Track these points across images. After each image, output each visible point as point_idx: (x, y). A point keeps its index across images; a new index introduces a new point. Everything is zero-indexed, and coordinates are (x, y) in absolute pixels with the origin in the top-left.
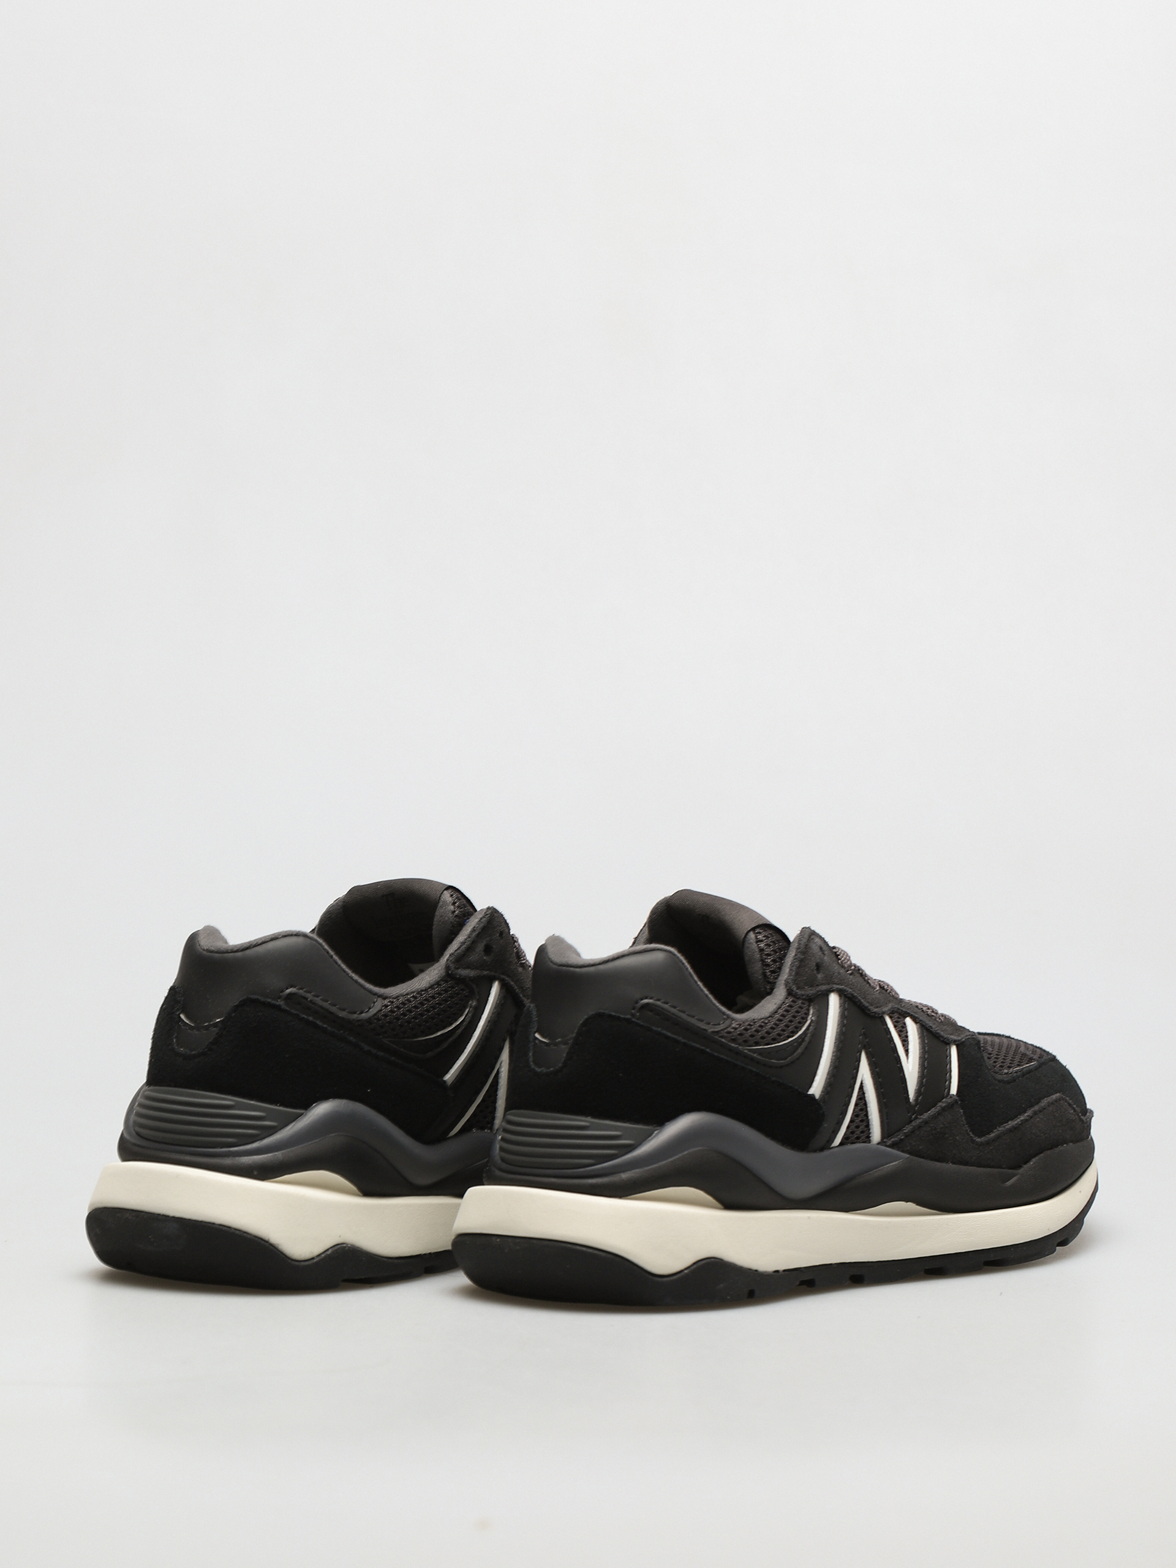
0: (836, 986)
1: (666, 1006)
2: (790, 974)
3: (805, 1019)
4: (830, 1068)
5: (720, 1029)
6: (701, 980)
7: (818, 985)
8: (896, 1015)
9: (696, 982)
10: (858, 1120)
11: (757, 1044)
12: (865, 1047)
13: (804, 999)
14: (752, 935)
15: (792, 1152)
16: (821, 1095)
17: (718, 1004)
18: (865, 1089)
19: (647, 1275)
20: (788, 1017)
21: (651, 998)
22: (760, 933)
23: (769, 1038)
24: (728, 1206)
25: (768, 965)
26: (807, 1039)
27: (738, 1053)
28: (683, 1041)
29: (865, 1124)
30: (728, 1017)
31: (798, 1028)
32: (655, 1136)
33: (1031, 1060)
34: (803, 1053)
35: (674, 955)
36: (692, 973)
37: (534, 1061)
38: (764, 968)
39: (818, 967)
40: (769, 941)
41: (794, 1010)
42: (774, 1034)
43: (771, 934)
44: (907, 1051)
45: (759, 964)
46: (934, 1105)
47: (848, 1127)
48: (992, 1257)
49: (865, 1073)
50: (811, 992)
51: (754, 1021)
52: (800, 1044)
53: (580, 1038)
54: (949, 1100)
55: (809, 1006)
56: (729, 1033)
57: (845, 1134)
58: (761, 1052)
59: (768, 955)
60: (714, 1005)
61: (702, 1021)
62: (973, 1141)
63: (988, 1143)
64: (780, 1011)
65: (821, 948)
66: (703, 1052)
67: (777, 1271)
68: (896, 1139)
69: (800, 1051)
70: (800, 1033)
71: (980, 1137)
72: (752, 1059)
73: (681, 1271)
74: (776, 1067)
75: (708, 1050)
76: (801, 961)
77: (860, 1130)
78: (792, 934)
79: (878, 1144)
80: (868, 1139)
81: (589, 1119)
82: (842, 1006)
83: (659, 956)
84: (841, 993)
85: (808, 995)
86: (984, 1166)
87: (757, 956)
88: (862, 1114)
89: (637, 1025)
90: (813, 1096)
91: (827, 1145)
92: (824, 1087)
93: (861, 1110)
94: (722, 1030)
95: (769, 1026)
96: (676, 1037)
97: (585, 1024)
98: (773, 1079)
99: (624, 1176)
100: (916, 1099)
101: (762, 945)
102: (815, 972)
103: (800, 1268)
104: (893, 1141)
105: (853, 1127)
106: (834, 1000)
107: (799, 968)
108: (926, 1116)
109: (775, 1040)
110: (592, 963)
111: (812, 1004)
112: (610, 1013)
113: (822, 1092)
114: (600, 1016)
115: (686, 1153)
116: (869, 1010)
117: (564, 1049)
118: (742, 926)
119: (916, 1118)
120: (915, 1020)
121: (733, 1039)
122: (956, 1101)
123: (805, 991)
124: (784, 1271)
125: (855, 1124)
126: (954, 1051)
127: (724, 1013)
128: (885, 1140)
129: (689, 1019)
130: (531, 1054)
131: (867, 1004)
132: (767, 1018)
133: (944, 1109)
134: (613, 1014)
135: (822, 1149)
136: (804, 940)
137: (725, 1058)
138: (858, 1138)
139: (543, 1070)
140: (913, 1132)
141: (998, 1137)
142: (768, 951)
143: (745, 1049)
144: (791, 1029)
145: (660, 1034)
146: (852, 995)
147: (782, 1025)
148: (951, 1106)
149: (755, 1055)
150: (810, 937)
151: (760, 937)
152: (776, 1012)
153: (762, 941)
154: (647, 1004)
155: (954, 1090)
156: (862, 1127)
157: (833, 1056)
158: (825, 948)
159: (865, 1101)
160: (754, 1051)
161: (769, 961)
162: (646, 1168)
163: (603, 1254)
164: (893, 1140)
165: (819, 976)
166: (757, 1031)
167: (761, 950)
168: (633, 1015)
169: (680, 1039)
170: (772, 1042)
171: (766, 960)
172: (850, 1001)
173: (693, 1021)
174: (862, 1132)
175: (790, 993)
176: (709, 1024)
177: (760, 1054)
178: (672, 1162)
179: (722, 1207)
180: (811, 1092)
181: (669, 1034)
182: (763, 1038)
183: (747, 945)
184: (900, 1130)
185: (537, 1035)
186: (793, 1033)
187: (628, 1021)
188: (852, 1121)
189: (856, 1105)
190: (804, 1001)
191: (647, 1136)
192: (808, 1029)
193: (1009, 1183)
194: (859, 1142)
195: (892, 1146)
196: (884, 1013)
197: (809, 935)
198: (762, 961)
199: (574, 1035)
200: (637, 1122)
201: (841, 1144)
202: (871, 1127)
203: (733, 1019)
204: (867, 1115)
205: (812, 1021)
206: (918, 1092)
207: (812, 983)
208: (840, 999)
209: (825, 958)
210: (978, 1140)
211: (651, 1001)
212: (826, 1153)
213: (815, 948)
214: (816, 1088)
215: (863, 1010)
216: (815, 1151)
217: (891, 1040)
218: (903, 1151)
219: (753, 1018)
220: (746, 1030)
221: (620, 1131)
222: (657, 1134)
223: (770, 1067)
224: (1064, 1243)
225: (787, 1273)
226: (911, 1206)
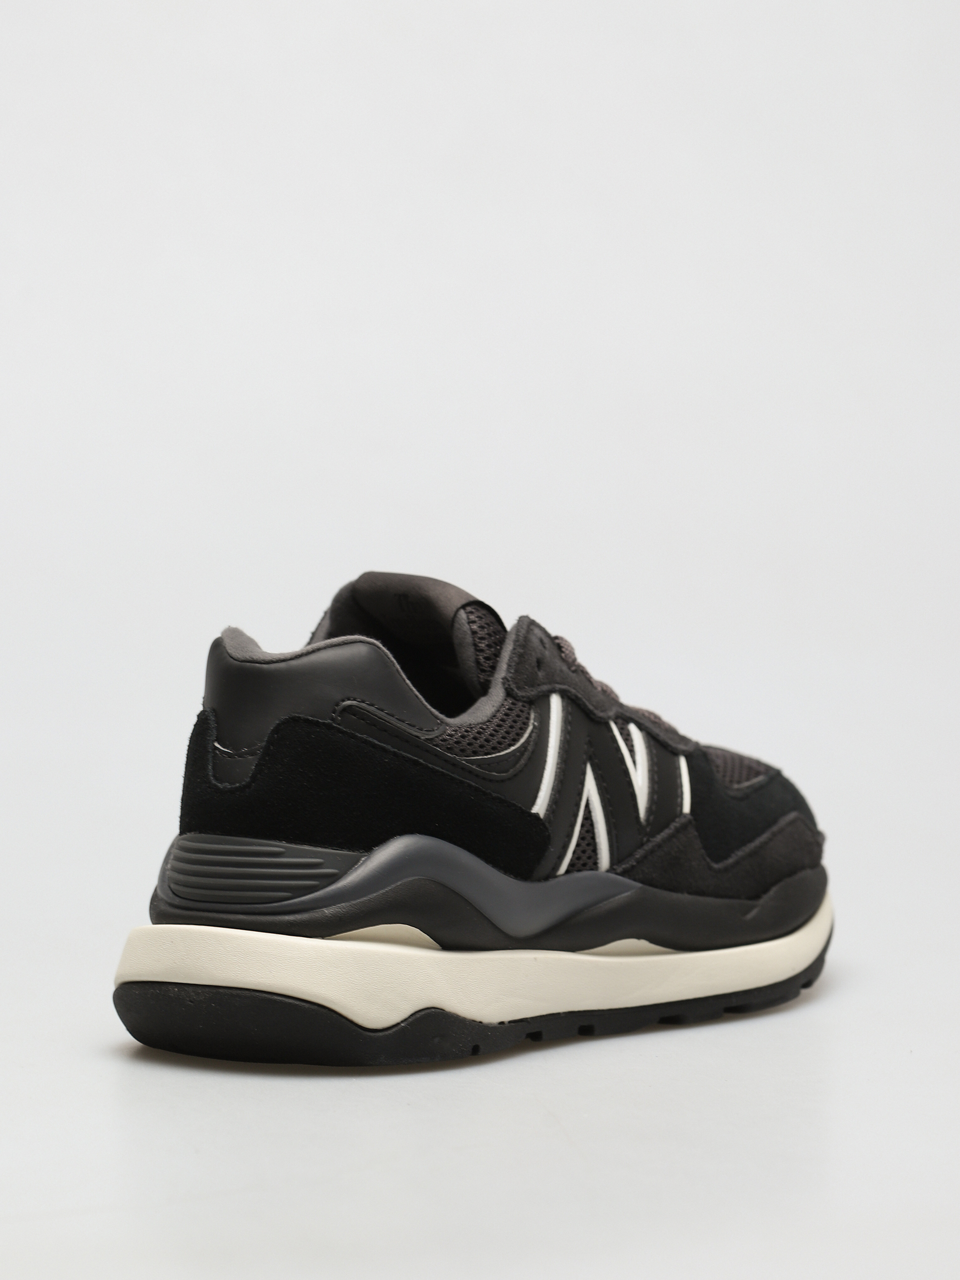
0: (558, 686)
1: (372, 709)
2: (508, 670)
3: (526, 724)
4: (554, 783)
5: (434, 736)
6: (409, 679)
7: (539, 685)
8: (620, 721)
9: (404, 681)
10: (584, 844)
11: (475, 753)
12: (591, 759)
13: (524, 702)
14: (462, 614)
15: (515, 881)
16: (545, 814)
17: (429, 707)
18: (591, 807)
19: (359, 1029)
20: (509, 722)
21: (354, 700)
22: (471, 613)
23: (488, 748)
24: (447, 946)
25: (482, 651)
26: (530, 748)
27: (455, 765)
28: (392, 750)
29: (591, 848)
30: (442, 722)
31: (520, 735)
32: (362, 864)
33: (758, 774)
34: (526, 765)
35: (379, 648)
36: (400, 669)
37: (214, 776)
38: (478, 653)
39: (539, 663)
40: (483, 622)
41: (514, 714)
42: (494, 742)
43: (484, 615)
44: (634, 762)
45: (471, 650)
46: (667, 826)
47: (574, 852)
48: (734, 1003)
49: (591, 789)
50: (533, 693)
51: (471, 726)
52: (522, 754)
53: (272, 748)
54: (683, 820)
55: (530, 709)
56: (444, 740)
57: (571, 860)
58: (479, 763)
59: (482, 638)
60: (425, 707)
61: (414, 726)
62: (710, 868)
63: (726, 870)
64: (499, 715)
65: (541, 641)
66: (416, 763)
67: (502, 1023)
68: (628, 865)
69: (522, 762)
70: (522, 740)
71: (717, 862)
72: (471, 772)
73: (398, 1024)
74: (497, 781)
75: (421, 761)
76: (521, 656)
77: (587, 855)
78: (509, 622)
79: (608, 871)
80: (595, 865)
81: (284, 844)
82: (565, 709)
83: (362, 650)
84: (564, 695)
85: (528, 697)
86: (722, 897)
87: (469, 639)
88: (588, 836)
89: (340, 731)
90: (536, 816)
91: (552, 874)
92: (549, 805)
93: (588, 832)
94: (437, 737)
95: (488, 732)
96: (385, 745)
97: (277, 730)
98: (494, 795)
99: (327, 911)
100: (647, 820)
101: (475, 627)
102: (536, 669)
103: (527, 1019)
104: (624, 869)
105: (579, 852)
106: (556, 703)
107: (518, 664)
108: (659, 838)
109: (495, 749)
110: (282, 657)
111: (533, 706)
112: (306, 717)
113: (547, 810)
114: (295, 720)
115: (399, 883)
116: (594, 714)
117: (252, 763)
118: (450, 605)
119: (648, 841)
120: (640, 727)
121: (448, 748)
122: (690, 822)
123: (525, 691)
124: (510, 1022)
125: (581, 849)
126: (683, 763)
127: (437, 718)
128: (615, 867)
129: (400, 725)
130: (210, 767)
131: (591, 707)
132: (484, 723)
133: (678, 830)
134: (311, 718)
135: (547, 878)
136: (523, 632)
137: (441, 770)
138: (584, 865)
139: (227, 785)
140: (645, 857)
141: (737, 863)
142: (482, 633)
143: (463, 760)
144: (512, 736)
145: (366, 742)
146: (576, 696)
147: (502, 732)
148: (684, 827)
149: (474, 767)
150: (528, 627)
151: (472, 617)
152: (494, 716)
153: (474, 622)
154: (350, 706)
155: (687, 808)
156: (589, 852)
157: (557, 768)
158: (546, 640)
159: (592, 821)
160: (472, 762)
161: (483, 645)
162: (354, 902)
163: (307, 1005)
164: (624, 866)
165: (541, 674)
166: (475, 738)
167: (474, 633)
168: (333, 719)
169: (389, 747)
170: (493, 751)
171: (480, 645)
172: (572, 702)
173: (403, 726)
174: (589, 858)
175: (509, 693)
176: (421, 730)
177: (479, 766)
178: (383, 894)
179: (440, 948)
180: (535, 810)
181: (377, 742)
182: (482, 746)
183: (457, 625)
184: (631, 855)
185: (217, 745)
186: (515, 741)
187: (329, 727)
188: (578, 845)
189: (582, 826)
190: (525, 704)
191: (352, 864)
192: (530, 736)
193: (750, 916)
194: (587, 870)
195: (624, 873)
196: (609, 718)
197: (527, 625)
198: (475, 645)
199: (264, 744)
200: (341, 846)
201: (568, 872)
202: (599, 851)
203: (447, 725)
204: (593, 838)
205: (534, 727)
206: (649, 810)
207: (532, 682)
208: (563, 701)
209: (547, 653)
210: (716, 866)
211: (354, 703)
212: (552, 882)
213: (535, 641)
214: (540, 807)
215: (588, 715)
216: (539, 880)
217: (618, 749)
218: (635, 880)
219: (470, 722)
220: (463, 737)
221: (322, 859)
222: (364, 861)
223: (491, 781)
224: (808, 984)
225: (513, 1024)
226: (643, 944)
